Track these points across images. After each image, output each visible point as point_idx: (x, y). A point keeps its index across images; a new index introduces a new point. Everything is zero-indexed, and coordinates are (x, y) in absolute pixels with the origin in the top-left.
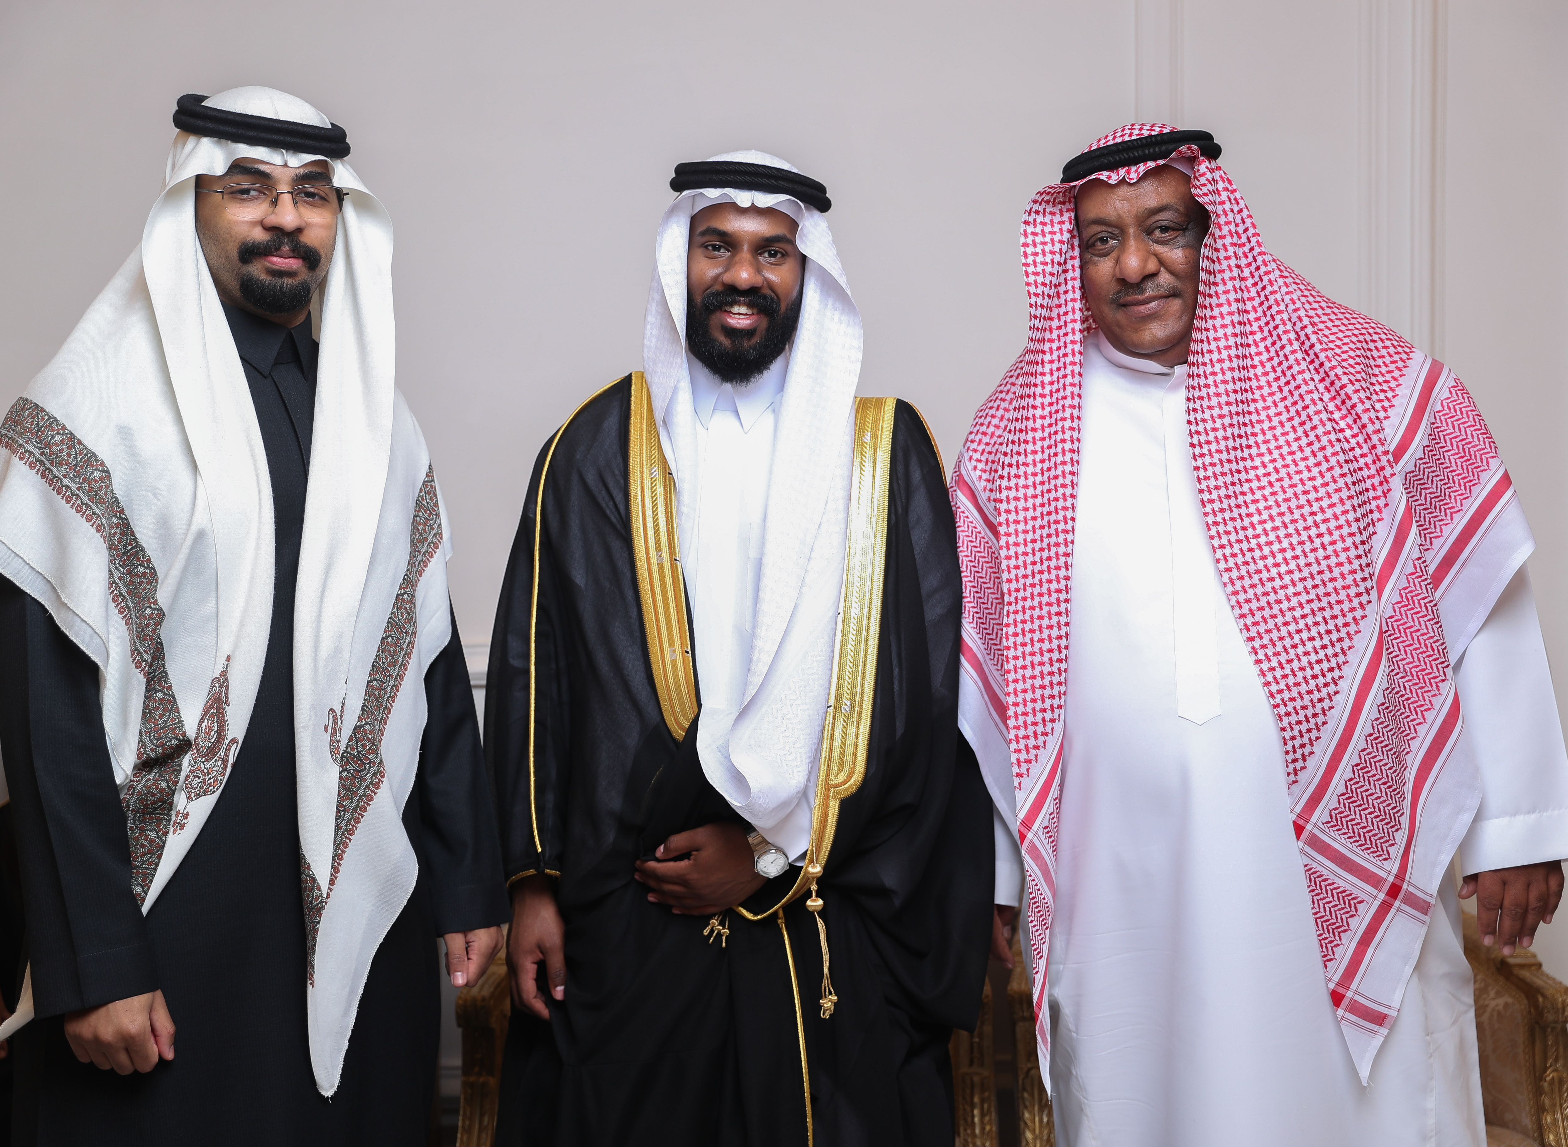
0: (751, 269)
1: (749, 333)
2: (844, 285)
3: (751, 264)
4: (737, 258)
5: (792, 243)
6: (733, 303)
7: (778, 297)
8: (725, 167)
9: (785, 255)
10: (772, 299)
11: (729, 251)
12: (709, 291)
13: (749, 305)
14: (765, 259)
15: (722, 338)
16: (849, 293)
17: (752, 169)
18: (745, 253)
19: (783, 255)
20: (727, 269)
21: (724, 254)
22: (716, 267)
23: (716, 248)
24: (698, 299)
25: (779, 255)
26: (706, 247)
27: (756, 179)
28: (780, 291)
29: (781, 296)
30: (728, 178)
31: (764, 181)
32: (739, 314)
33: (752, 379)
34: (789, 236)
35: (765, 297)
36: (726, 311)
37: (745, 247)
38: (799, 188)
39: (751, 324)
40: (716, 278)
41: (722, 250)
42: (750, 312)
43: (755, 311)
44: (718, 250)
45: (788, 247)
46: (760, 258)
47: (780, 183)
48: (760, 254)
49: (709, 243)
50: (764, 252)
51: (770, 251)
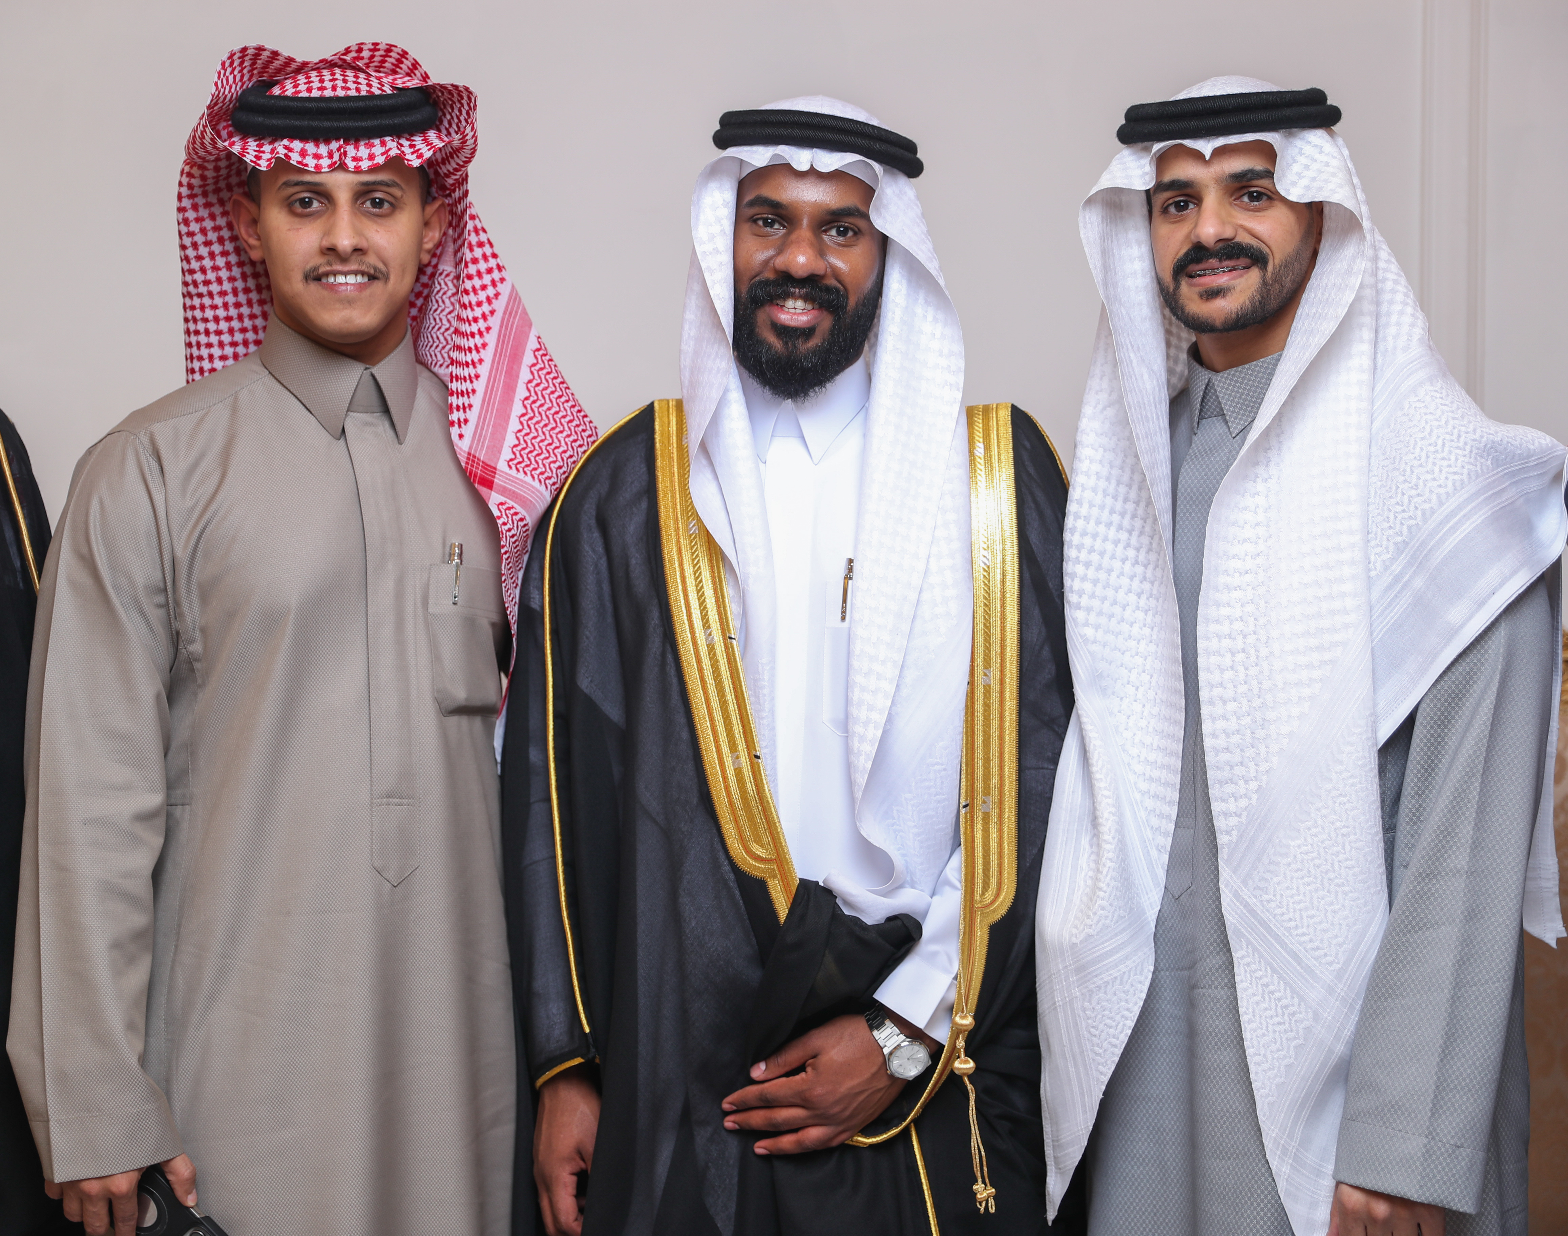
0: (810, 251)
1: (807, 332)
2: (934, 273)
3: (812, 245)
4: (793, 237)
5: (866, 217)
6: (787, 296)
7: (845, 289)
8: (780, 118)
9: (857, 233)
10: (838, 291)
11: (784, 227)
12: (757, 279)
13: (807, 298)
14: (831, 237)
15: (771, 337)
16: (941, 282)
17: (816, 120)
18: (804, 231)
19: (855, 233)
20: (780, 252)
21: (778, 231)
22: (766, 248)
24: (743, 289)
25: (850, 234)
26: (755, 221)
27: (820, 134)
28: (848, 281)
30: (784, 132)
31: (830, 136)
32: (796, 309)
33: (812, 394)
34: (862, 208)
35: (828, 288)
36: (777, 304)
37: (805, 222)
38: (878, 146)
39: (809, 322)
40: (766, 262)
41: (776, 226)
42: (810, 307)
43: (817, 306)
44: (771, 225)
45: (861, 223)
46: (825, 237)
47: (852, 139)
48: (825, 231)
49: (759, 216)
50: (831, 229)
51: (838, 228)
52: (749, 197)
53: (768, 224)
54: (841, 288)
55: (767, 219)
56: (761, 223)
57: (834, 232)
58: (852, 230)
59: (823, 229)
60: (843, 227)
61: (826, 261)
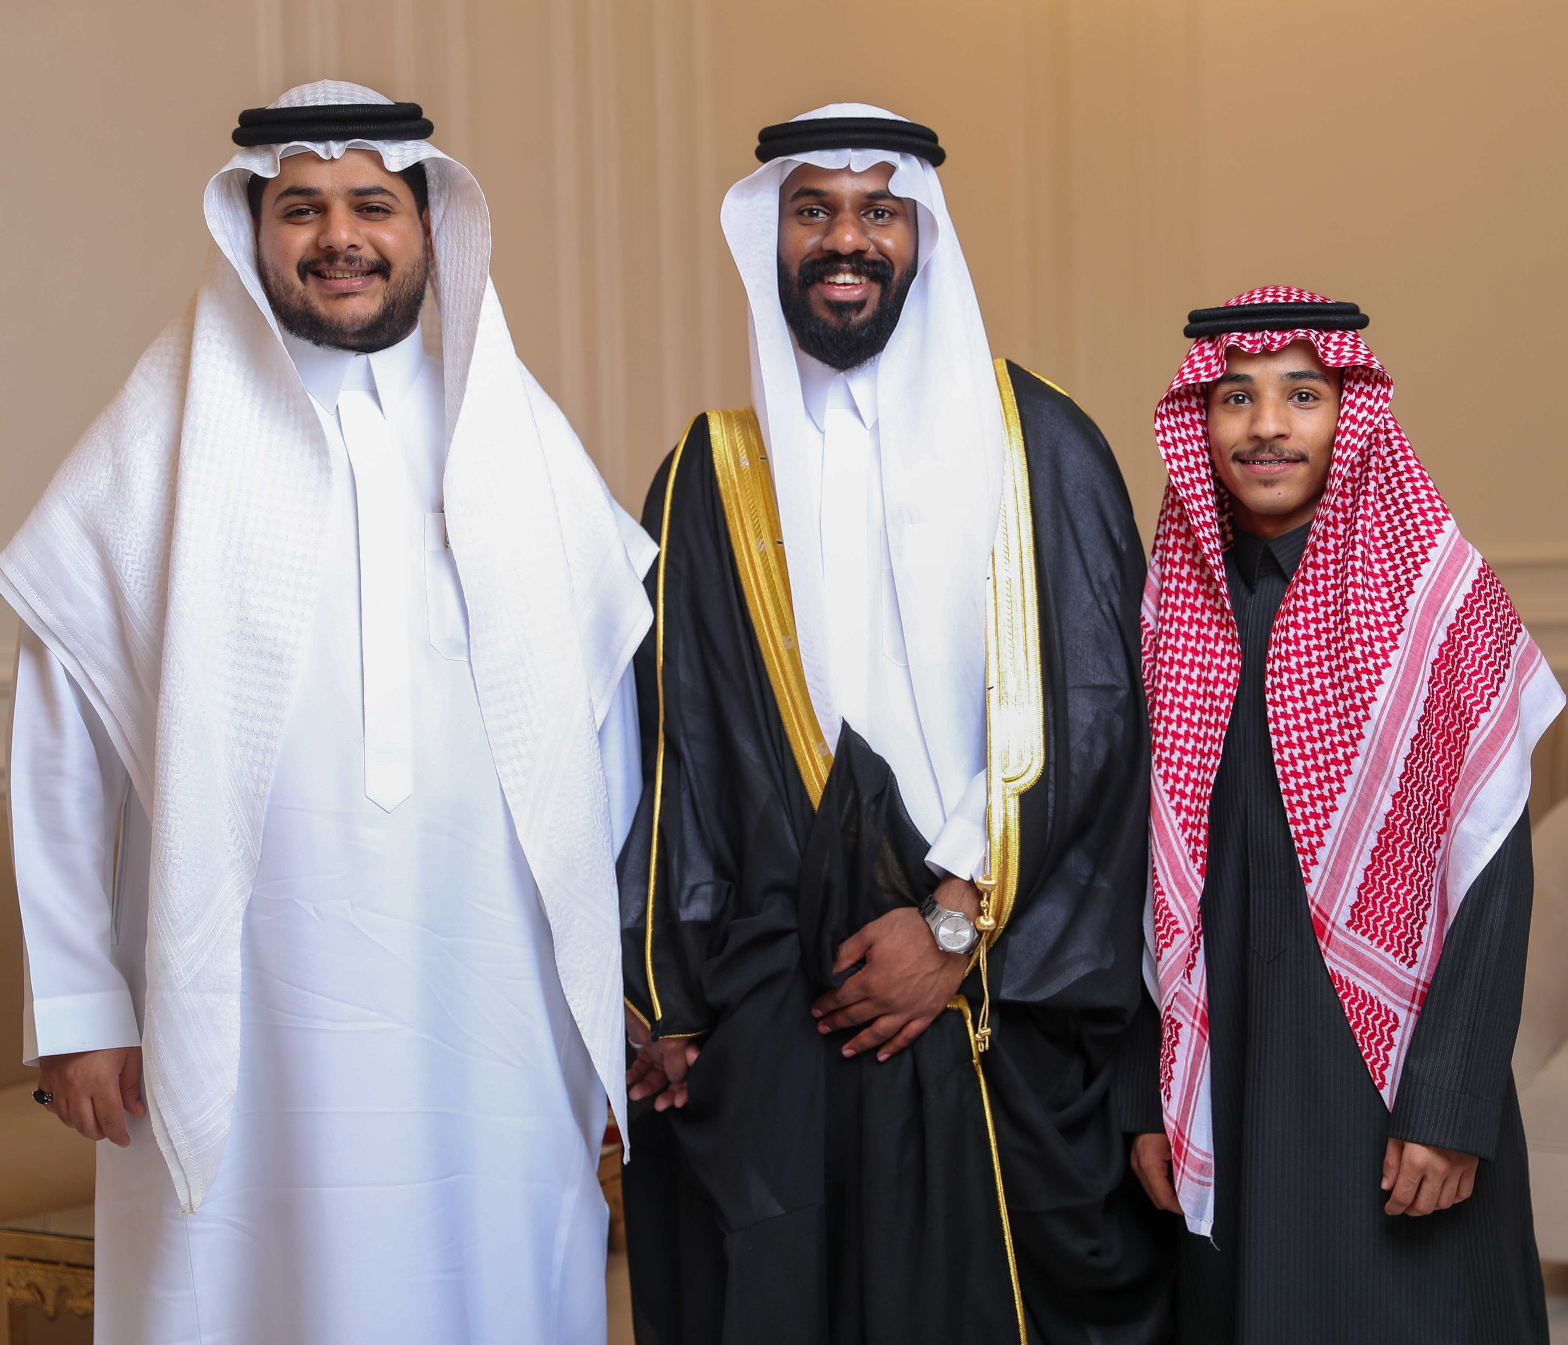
0: (855, 232)
1: (858, 306)
3: (854, 225)
4: (839, 221)
6: (837, 272)
7: (890, 261)
9: (893, 213)
10: (883, 263)
11: (828, 214)
12: (806, 260)
13: (856, 272)
14: (870, 220)
15: (825, 314)
17: (849, 124)
18: (847, 215)
19: (891, 215)
20: (827, 236)
21: (823, 219)
22: (814, 234)
23: (811, 213)
24: (795, 272)
25: (887, 215)
26: (801, 213)
28: (891, 254)
29: (894, 259)
32: (845, 284)
35: (874, 263)
36: (829, 283)
37: (848, 207)
39: (859, 295)
40: (815, 246)
41: (820, 214)
42: (857, 281)
43: (864, 279)
44: (815, 214)
45: (896, 205)
46: (865, 220)
48: (864, 215)
49: (804, 208)
50: (869, 212)
51: (876, 211)
54: (886, 261)
55: (812, 209)
56: (806, 213)
57: (872, 215)
58: (888, 212)
59: (862, 213)
60: (879, 210)
61: (870, 239)
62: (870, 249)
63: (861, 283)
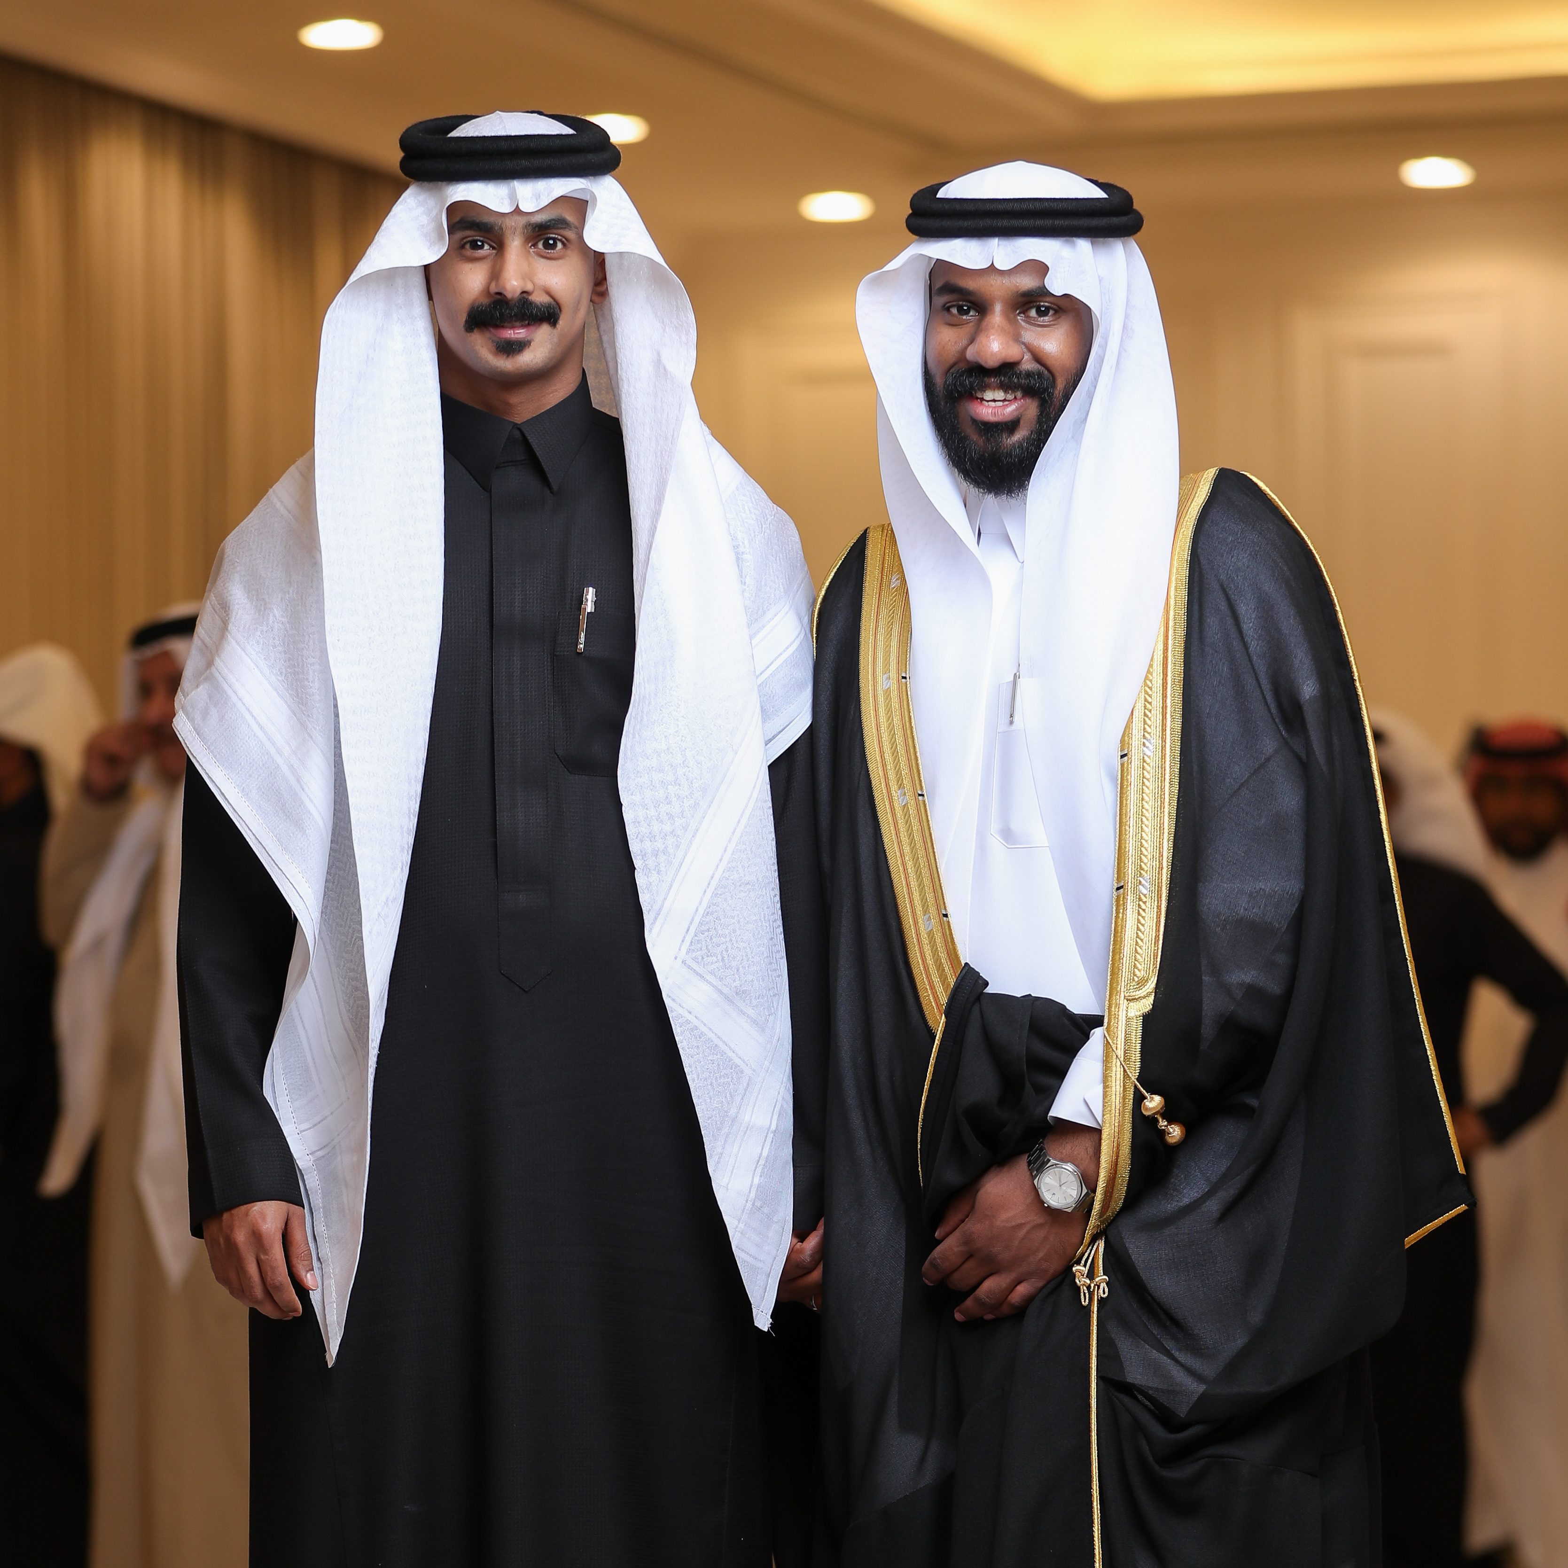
52: (938, 285)
53: (961, 311)
54: (1046, 372)
55: (962, 306)
56: (954, 311)
57: (1033, 313)
58: (1052, 309)
59: (1018, 312)
60: (1043, 306)
61: (1024, 344)
62: (1026, 357)
63: (1015, 398)
